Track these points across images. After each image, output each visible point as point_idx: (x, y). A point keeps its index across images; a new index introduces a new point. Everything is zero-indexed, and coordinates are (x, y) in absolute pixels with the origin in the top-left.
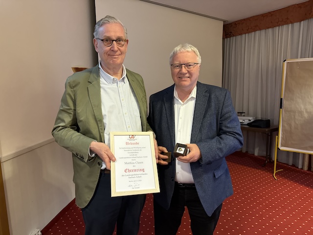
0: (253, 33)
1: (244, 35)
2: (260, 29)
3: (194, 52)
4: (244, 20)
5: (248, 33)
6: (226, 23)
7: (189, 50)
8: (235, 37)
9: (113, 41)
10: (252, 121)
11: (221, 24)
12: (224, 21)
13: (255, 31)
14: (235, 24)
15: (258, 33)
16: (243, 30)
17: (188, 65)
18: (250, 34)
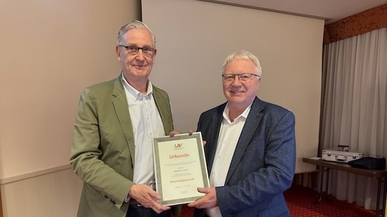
0: (368, 34)
1: (354, 38)
2: (378, 28)
3: (253, 60)
4: (356, 16)
5: (361, 34)
6: (328, 23)
7: (246, 57)
8: (342, 41)
9: (139, 49)
10: (357, 158)
11: (322, 24)
12: (326, 20)
13: (370, 30)
14: (343, 22)
15: (374, 33)
16: (353, 30)
17: (243, 76)
18: (364, 36)
